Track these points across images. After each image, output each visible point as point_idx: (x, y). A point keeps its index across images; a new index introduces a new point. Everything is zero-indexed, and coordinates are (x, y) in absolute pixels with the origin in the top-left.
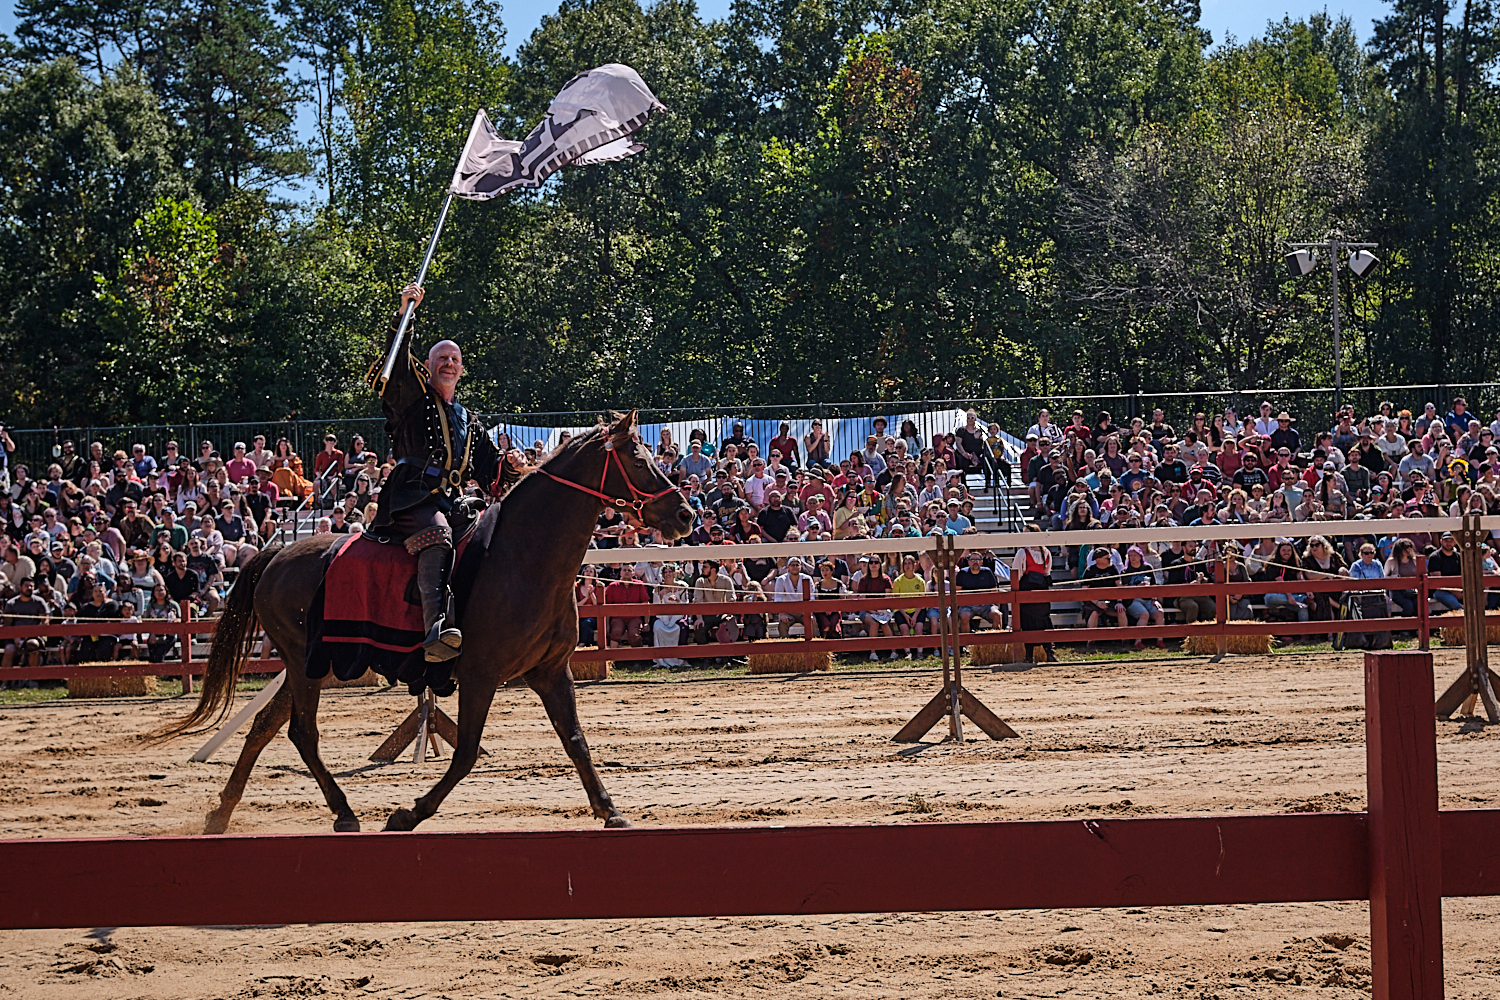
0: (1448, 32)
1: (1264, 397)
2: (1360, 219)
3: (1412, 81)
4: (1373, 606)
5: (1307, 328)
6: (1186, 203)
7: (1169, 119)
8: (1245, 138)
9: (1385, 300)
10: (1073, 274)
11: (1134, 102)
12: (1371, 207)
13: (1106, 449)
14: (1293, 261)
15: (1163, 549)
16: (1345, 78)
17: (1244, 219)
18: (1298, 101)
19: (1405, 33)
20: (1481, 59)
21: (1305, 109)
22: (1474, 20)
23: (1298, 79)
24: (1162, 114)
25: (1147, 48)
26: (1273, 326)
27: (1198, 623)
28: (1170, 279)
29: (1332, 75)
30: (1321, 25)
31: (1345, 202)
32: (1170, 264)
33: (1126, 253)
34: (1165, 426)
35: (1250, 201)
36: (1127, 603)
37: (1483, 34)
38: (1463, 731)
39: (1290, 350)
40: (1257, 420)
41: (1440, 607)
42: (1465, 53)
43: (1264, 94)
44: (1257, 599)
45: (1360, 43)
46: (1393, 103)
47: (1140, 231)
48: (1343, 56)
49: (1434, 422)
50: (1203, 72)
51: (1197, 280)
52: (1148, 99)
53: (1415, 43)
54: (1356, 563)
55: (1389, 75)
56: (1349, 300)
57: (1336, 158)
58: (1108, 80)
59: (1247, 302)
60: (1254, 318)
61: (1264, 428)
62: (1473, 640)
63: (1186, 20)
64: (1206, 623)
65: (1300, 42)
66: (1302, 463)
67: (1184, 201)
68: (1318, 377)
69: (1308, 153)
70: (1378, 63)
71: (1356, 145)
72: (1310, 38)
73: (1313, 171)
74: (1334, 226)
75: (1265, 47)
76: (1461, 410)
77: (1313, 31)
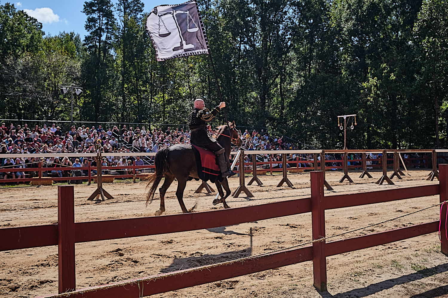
0: (102, 41)
1: (54, 122)
2: (79, 82)
3: (93, 51)
4: (78, 174)
5: (65, 106)
6: (36, 73)
7: (33, 52)
8: (52, 59)
9: (85, 101)
10: (5, 88)
11: (24, 46)
12: (82, 79)
13: (11, 133)
14: (62, 90)
15: (25, 159)
16: (78, 49)
17: (51, 79)
18: (66, 52)
19: (92, 40)
20: (109, 48)
21: (68, 54)
22: (108, 39)
23: (66, 47)
24: (31, 50)
25: (28, 33)
26: (57, 105)
27: (34, 178)
28: (31, 92)
29: (75, 47)
30: (72, 35)
31: (76, 77)
32: (31, 88)
33: (19, 84)
34: (28, 128)
35: (52, 74)
36: (15, 173)
37: (109, 43)
38: (96, 203)
39: (61, 112)
40: (52, 128)
41: (94, 174)
42: (105, 47)
43: (58, 49)
44: (50, 172)
45: (82, 40)
46: (88, 56)
47: (24, 79)
48: (77, 43)
49: (94, 131)
50: (42, 41)
51: (38, 93)
52: (27, 46)
53: (94, 42)
54: (74, 163)
55: (88, 49)
56: (76, 101)
57: (74, 67)
58: (17, 40)
59: (51, 99)
60: (52, 103)
61: (53, 130)
62: (99, 182)
63: (39, 28)
64: (36, 178)
65: (67, 38)
66: (63, 139)
67: (36, 72)
68: (68, 118)
69: (68, 65)
70: (86, 46)
71: (79, 64)
72: (70, 37)
73: (69, 69)
74: (73, 83)
75: (58, 38)
76: (100, 128)
77: (71, 36)
